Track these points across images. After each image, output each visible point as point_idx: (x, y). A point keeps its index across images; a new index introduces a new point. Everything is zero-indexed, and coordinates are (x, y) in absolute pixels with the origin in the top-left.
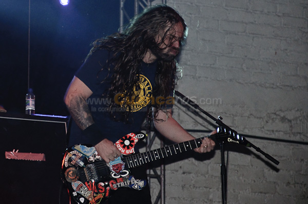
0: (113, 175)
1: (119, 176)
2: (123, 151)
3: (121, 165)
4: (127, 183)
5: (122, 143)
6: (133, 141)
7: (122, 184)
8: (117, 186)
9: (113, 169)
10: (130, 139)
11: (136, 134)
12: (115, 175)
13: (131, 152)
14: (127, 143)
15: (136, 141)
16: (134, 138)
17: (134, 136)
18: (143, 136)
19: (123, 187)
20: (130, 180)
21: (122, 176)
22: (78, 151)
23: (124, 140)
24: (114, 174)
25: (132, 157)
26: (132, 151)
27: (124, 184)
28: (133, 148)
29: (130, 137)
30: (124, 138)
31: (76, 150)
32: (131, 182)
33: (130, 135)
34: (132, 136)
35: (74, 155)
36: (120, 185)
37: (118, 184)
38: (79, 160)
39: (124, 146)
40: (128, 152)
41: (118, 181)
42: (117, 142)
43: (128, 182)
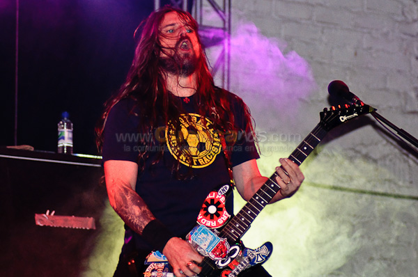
0: (220, 264)
1: (229, 260)
2: (214, 224)
3: (223, 243)
4: (245, 262)
5: (207, 214)
6: (219, 203)
7: (240, 268)
8: (235, 274)
9: (217, 256)
10: (212, 202)
11: (217, 190)
12: (223, 262)
13: (225, 218)
14: (212, 210)
15: (223, 199)
16: (218, 197)
17: (216, 196)
18: (228, 186)
19: (243, 271)
20: (246, 256)
21: (233, 256)
22: (155, 262)
23: (206, 209)
24: (220, 261)
25: (230, 225)
26: (225, 215)
27: (242, 265)
28: (225, 212)
29: (212, 200)
30: (204, 206)
31: (152, 262)
32: (249, 258)
33: (210, 196)
34: (214, 197)
35: (154, 270)
36: (238, 270)
37: (234, 271)
38: (164, 274)
39: (212, 217)
40: (220, 221)
41: (232, 267)
42: (200, 217)
43: (245, 259)
